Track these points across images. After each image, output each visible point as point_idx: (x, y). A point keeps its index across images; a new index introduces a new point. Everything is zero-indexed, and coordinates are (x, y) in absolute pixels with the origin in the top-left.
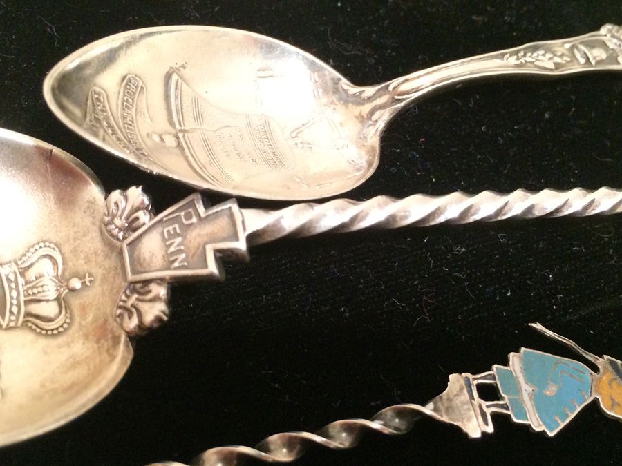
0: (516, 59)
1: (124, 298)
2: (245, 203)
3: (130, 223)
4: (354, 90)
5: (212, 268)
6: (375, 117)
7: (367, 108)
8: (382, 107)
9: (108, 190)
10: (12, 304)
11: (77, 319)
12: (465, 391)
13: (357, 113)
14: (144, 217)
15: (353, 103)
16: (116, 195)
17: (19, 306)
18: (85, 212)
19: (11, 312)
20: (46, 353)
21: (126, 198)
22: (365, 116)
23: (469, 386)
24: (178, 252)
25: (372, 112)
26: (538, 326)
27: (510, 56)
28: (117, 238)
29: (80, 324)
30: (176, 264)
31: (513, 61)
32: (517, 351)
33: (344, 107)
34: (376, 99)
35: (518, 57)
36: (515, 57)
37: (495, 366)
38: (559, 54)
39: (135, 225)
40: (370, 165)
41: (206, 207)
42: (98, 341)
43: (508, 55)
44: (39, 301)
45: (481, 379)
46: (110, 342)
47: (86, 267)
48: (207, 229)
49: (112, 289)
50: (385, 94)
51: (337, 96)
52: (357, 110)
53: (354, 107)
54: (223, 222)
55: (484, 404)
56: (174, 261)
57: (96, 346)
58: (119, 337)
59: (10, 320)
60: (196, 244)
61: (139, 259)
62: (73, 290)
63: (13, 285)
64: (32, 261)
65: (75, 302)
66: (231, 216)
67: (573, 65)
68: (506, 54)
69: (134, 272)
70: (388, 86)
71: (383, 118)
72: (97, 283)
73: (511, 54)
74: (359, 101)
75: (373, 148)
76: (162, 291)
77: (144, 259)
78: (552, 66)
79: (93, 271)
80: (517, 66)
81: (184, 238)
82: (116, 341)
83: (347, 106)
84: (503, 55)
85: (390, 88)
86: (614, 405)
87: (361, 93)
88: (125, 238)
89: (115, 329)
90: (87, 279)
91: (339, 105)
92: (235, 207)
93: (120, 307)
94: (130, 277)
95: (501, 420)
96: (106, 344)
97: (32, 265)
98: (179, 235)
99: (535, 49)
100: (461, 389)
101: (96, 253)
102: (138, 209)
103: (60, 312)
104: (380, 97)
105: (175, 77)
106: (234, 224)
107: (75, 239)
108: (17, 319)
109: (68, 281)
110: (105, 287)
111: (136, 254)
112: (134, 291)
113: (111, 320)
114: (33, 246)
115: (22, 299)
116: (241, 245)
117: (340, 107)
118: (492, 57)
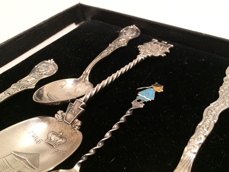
1: (71, 127)
2: (79, 98)
3: (62, 117)
4: (78, 79)
5: (82, 109)
6: (86, 80)
7: (83, 80)
8: (86, 77)
9: (54, 116)
10: (53, 144)
11: (66, 137)
12: (136, 102)
13: (82, 82)
14: (64, 114)
15: (80, 81)
16: (56, 115)
17: (54, 143)
18: (53, 123)
19: (54, 145)
20: (66, 144)
21: (58, 114)
23: (135, 102)
24: (75, 112)
25: (85, 79)
26: (138, 89)
28: (62, 121)
29: (67, 137)
30: (76, 114)
31: (100, 57)
32: (138, 93)
37: (137, 97)
38: (106, 52)
39: (63, 116)
40: (92, 86)
41: (73, 103)
42: (73, 136)
44: (57, 140)
45: (136, 100)
46: (76, 134)
47: (60, 130)
48: (76, 105)
49: (68, 129)
52: (82, 81)
54: (78, 103)
55: (140, 102)
56: (75, 114)
57: (74, 137)
58: (76, 131)
59: (55, 146)
60: (76, 109)
61: (69, 120)
62: (61, 135)
63: (51, 142)
64: (50, 136)
65: (63, 136)
66: (78, 101)
67: (110, 52)
68: (98, 57)
69: (69, 122)
70: (84, 73)
71: (87, 78)
72: (65, 130)
74: (81, 80)
75: (89, 84)
76: (77, 120)
77: (70, 119)
78: (107, 54)
79: (62, 130)
80: (101, 57)
81: (74, 110)
82: (76, 132)
86: (159, 90)
87: (80, 78)
88: (63, 120)
89: (74, 132)
90: (62, 131)
92: (78, 100)
93: (72, 129)
94: (70, 124)
95: (145, 103)
96: (75, 135)
97: (51, 137)
98: (72, 110)
99: (102, 54)
100: (135, 103)
101: (60, 127)
102: (62, 114)
103: (63, 139)
104: (84, 76)
105: (48, 95)
106: (80, 102)
107: (54, 128)
108: (56, 145)
109: (59, 134)
110: (66, 129)
111: (68, 120)
112: (72, 125)
113: (72, 132)
114: (48, 134)
115: (54, 142)
116: (84, 103)
117: (78, 83)
118: (96, 59)
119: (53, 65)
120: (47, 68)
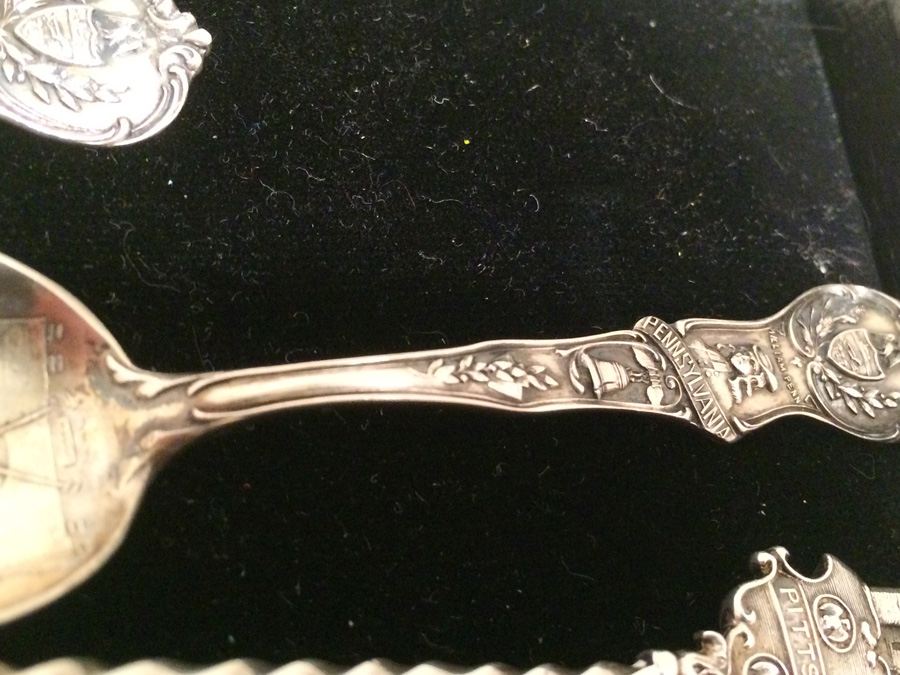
0: (453, 374)
4: (126, 374)
6: (147, 441)
7: (139, 418)
8: (165, 425)
13: (120, 422)
15: (118, 399)
22: (132, 433)
25: (145, 430)
27: (444, 364)
33: (100, 402)
34: (160, 405)
35: (458, 368)
36: (452, 368)
38: (539, 369)
40: (98, 547)
43: (440, 362)
50: (179, 401)
51: (93, 378)
52: (121, 415)
53: (118, 408)
67: (560, 396)
68: (436, 358)
70: (189, 384)
73: (446, 360)
74: (131, 395)
75: (121, 508)
78: (518, 395)
80: (449, 388)
83: (105, 403)
84: (430, 360)
85: (192, 389)
87: (140, 381)
91: (93, 396)
99: (498, 352)
104: (168, 403)
117: (93, 401)
118: (406, 363)
119: (164, 77)
120: (98, 61)
